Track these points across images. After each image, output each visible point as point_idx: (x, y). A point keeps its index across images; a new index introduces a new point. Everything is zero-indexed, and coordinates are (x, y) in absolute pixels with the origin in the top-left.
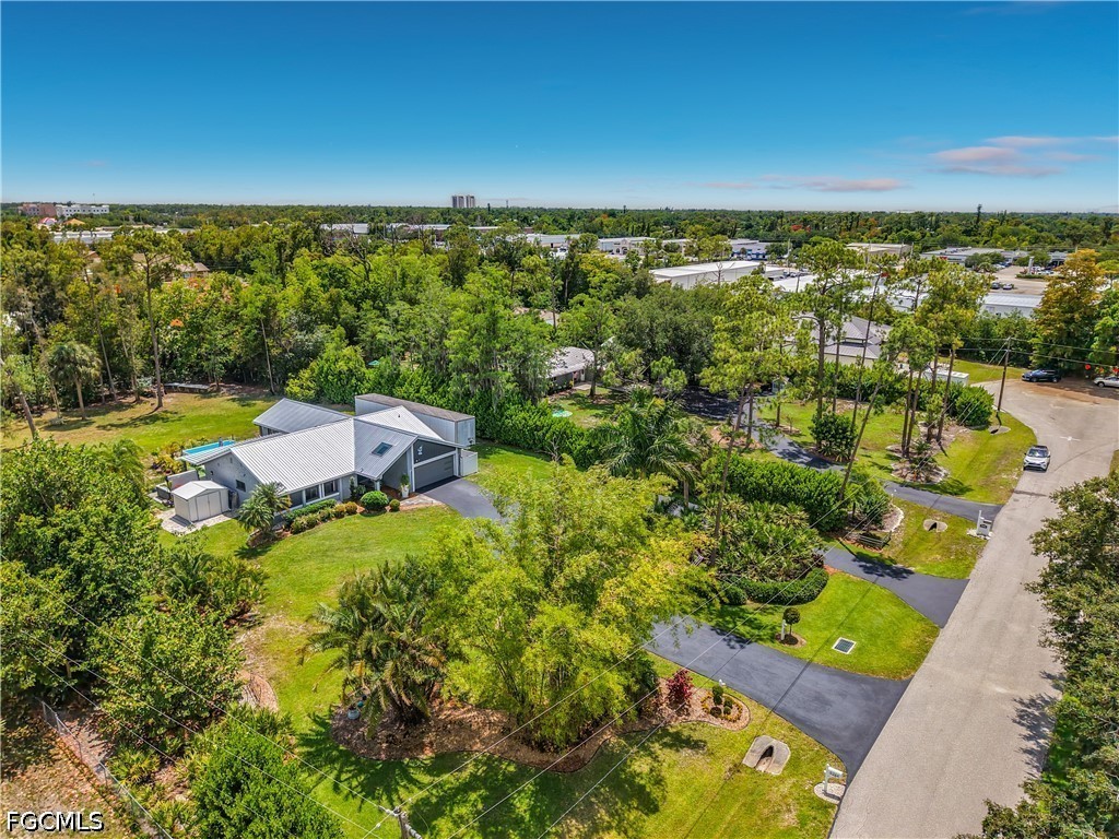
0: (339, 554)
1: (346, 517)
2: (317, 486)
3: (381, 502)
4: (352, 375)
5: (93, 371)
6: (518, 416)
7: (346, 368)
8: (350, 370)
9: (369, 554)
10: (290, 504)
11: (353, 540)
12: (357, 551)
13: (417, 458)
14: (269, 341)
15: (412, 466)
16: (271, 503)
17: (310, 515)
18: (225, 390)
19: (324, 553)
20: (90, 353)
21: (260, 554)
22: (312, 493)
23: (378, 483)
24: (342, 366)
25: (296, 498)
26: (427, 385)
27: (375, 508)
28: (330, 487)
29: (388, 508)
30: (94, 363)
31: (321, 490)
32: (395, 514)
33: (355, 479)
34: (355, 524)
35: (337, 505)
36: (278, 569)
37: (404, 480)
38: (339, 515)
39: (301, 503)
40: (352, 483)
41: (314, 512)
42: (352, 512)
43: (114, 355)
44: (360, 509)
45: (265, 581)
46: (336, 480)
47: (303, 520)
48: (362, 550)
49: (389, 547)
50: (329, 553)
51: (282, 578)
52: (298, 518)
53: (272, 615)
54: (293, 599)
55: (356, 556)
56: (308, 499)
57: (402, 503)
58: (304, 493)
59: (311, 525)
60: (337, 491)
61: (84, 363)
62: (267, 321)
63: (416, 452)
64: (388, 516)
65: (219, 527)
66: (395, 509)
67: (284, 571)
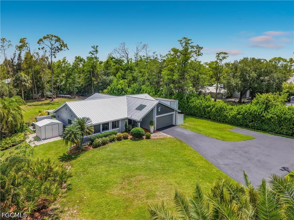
0: (120, 162)
1: (123, 140)
2: (108, 123)
3: (141, 133)
4: (123, 90)
5: (28, 84)
6: (196, 102)
7: (121, 87)
8: (122, 88)
9: (138, 163)
10: (93, 130)
11: (127, 153)
12: (130, 161)
13: (158, 113)
14: (93, 79)
15: (156, 117)
16: (82, 129)
17: (104, 138)
18: (77, 98)
19: (111, 161)
20: (28, 78)
21: (73, 159)
22: (105, 126)
23: (139, 124)
24: (119, 86)
25: (97, 128)
26: (153, 92)
27: (138, 137)
28: (115, 124)
29: (144, 137)
30: (29, 82)
31: (110, 125)
32: (149, 140)
33: (127, 121)
34: (128, 144)
35: (118, 134)
36: (81, 170)
37: (152, 123)
38: (119, 139)
39: (99, 132)
40: (126, 123)
41: (106, 136)
42: (126, 138)
43: (38, 81)
44: (130, 137)
45: (69, 179)
46: (118, 121)
47: (100, 140)
48: (134, 160)
49: (150, 159)
50: (114, 161)
51: (82, 176)
52: (97, 139)
53: (69, 210)
54: (87, 194)
55: (130, 163)
56: (103, 130)
57: (152, 135)
58: (101, 126)
59: (104, 143)
60: (118, 127)
61: (25, 81)
62: (93, 72)
63: (157, 110)
64: (145, 141)
65: (56, 143)
66: (148, 138)
67: (85, 171)
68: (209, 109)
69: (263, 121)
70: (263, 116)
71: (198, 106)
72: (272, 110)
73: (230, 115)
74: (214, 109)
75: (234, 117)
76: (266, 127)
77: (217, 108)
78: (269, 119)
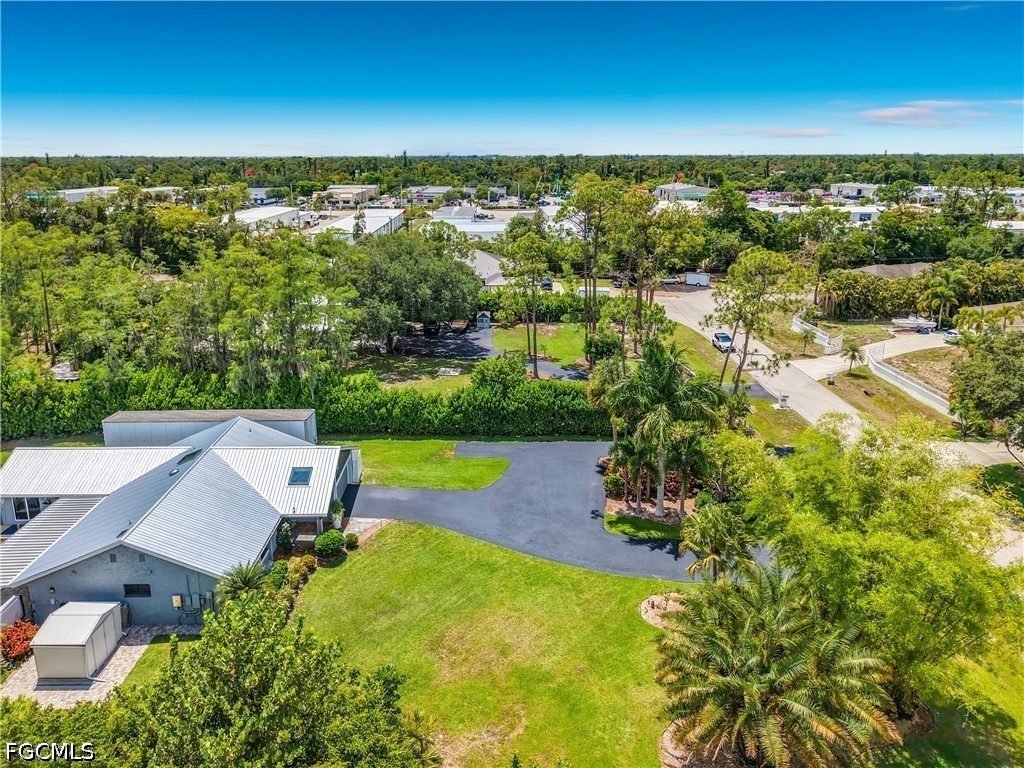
1: (311, 577)
32: (360, 551)
38: (305, 579)
42: (312, 569)
64: (357, 558)
68: (383, 410)
69: (504, 417)
70: (503, 409)
71: (355, 408)
72: (517, 392)
73: (436, 417)
74: (397, 411)
75: (448, 419)
76: (510, 428)
77: (404, 407)
78: (514, 413)
